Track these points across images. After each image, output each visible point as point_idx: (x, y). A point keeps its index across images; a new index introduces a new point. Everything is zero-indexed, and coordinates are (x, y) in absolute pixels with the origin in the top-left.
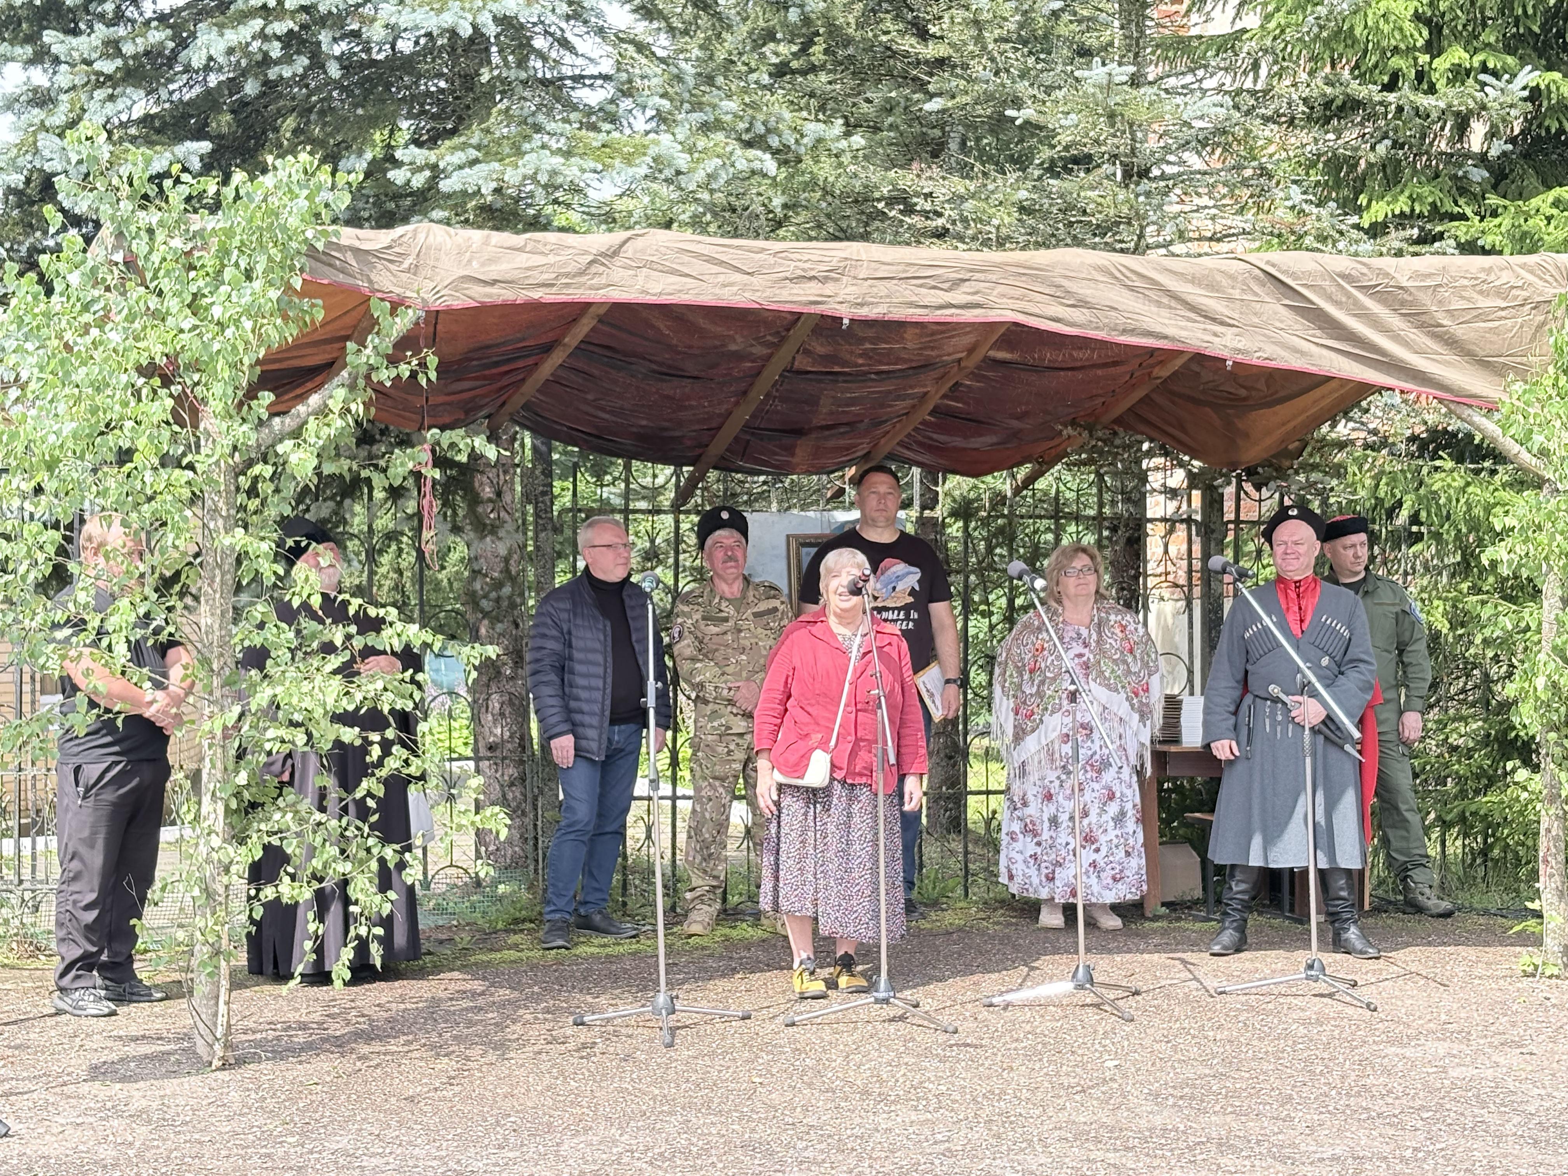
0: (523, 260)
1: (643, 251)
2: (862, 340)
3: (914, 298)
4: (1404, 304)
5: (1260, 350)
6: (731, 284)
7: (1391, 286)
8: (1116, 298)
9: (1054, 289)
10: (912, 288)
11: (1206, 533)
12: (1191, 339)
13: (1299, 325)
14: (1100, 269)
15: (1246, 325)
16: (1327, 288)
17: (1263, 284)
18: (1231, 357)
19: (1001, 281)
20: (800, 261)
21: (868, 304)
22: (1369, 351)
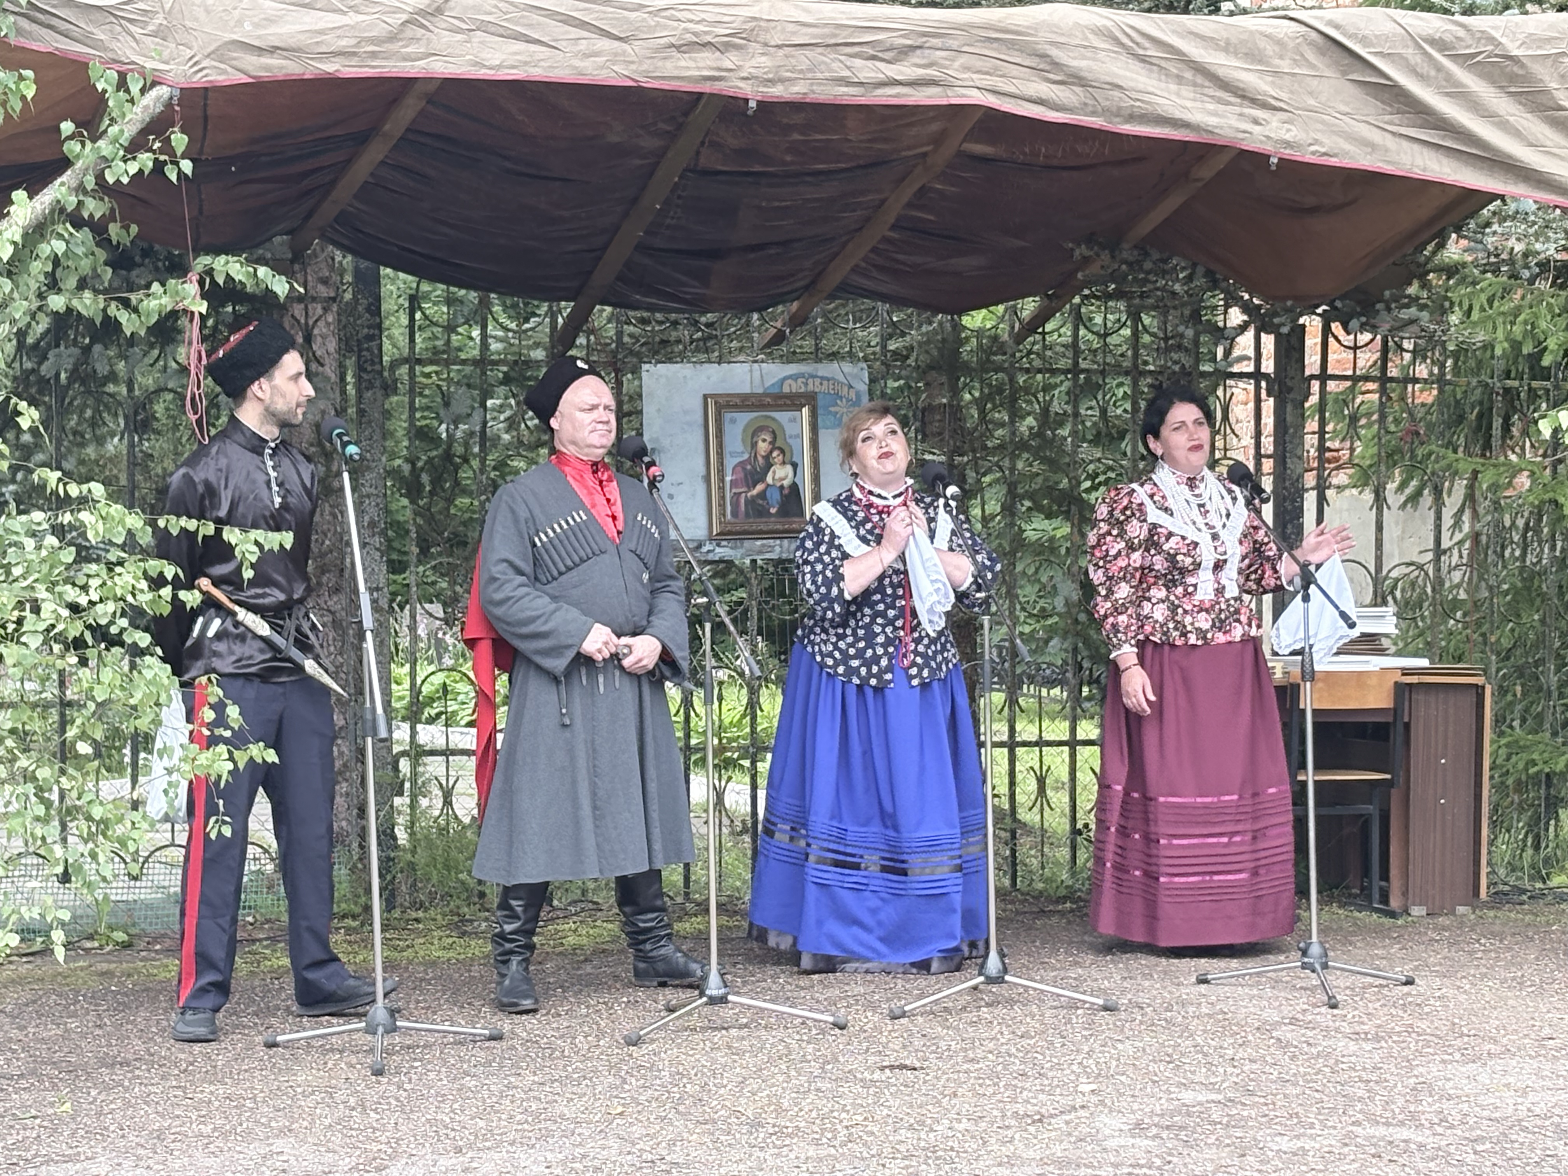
0: (313, 20)
3: (846, 73)
4: (1513, 79)
5: (1316, 142)
6: (596, 54)
7: (1497, 56)
8: (1121, 72)
9: (1037, 60)
10: (842, 58)
11: (1280, 392)
12: (1221, 128)
13: (1371, 107)
14: (1100, 32)
15: (1298, 109)
16: (1410, 57)
17: (1321, 52)
18: (1276, 153)
19: (965, 49)
20: (691, 21)
21: (782, 80)
22: (1465, 144)
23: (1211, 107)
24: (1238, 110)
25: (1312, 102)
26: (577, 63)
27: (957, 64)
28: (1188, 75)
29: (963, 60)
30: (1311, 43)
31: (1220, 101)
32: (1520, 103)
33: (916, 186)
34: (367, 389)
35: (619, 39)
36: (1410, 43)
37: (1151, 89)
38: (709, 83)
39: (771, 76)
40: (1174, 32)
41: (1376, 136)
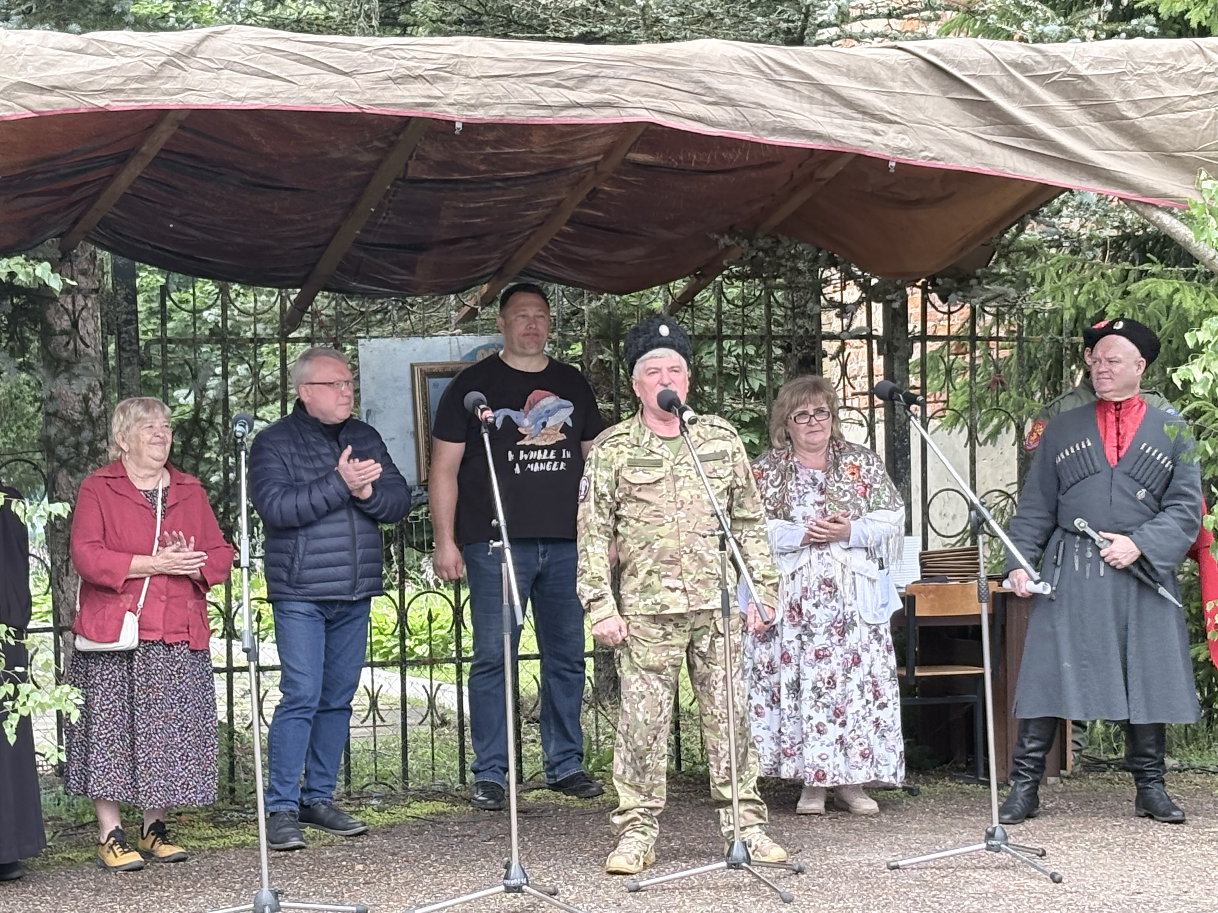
0: (86, 63)
1: (223, 51)
2: (482, 144)
3: (536, 98)
4: (1083, 94)
5: (926, 149)
6: (326, 86)
7: (1069, 76)
8: (763, 94)
9: (693, 85)
10: (532, 86)
11: (889, 350)
12: (848, 138)
13: (968, 120)
14: (741, 61)
15: (909, 121)
16: (997, 78)
17: (926, 75)
18: (894, 158)
19: (633, 77)
20: (404, 58)
21: (483, 105)
22: (1046, 148)
23: (839, 121)
24: (860, 123)
25: (921, 116)
26: (309, 94)
27: (627, 90)
28: (818, 96)
29: (632, 86)
30: (917, 69)
31: (845, 117)
32: (1090, 114)
33: (588, 190)
34: (127, 365)
35: (345, 74)
36: (997, 67)
37: (788, 108)
38: (421, 109)
39: (473, 102)
40: (804, 61)
41: (974, 143)
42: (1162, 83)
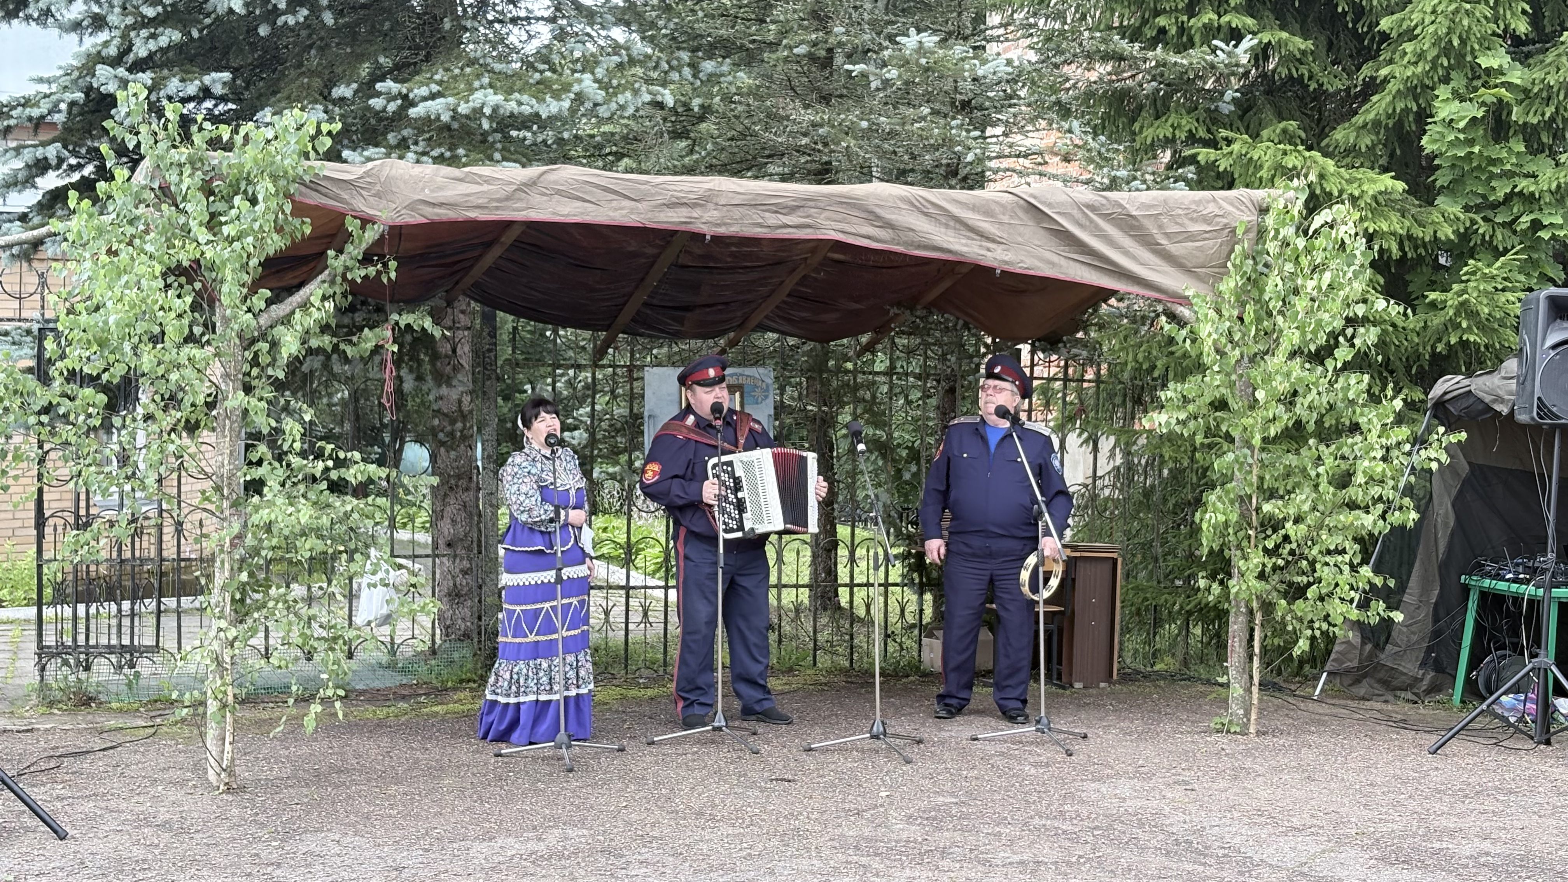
0: (464, 188)
1: (556, 182)
3: (761, 221)
4: (1132, 227)
5: (1022, 261)
6: (622, 209)
8: (914, 222)
9: (867, 214)
10: (759, 212)
12: (969, 253)
13: (1052, 243)
14: (903, 199)
15: (1012, 243)
16: (1075, 215)
17: (1026, 211)
18: (999, 267)
19: (827, 208)
21: (725, 224)
22: (1105, 263)
23: (964, 241)
24: (979, 243)
25: (1020, 239)
26: (611, 214)
27: (822, 216)
28: (952, 223)
29: (826, 214)
30: (1021, 207)
31: (969, 238)
32: (1136, 241)
34: (488, 379)
35: (637, 200)
36: (1075, 207)
37: (930, 231)
38: (684, 225)
39: (718, 222)
40: (945, 199)
41: (1055, 258)
42: (1186, 222)
